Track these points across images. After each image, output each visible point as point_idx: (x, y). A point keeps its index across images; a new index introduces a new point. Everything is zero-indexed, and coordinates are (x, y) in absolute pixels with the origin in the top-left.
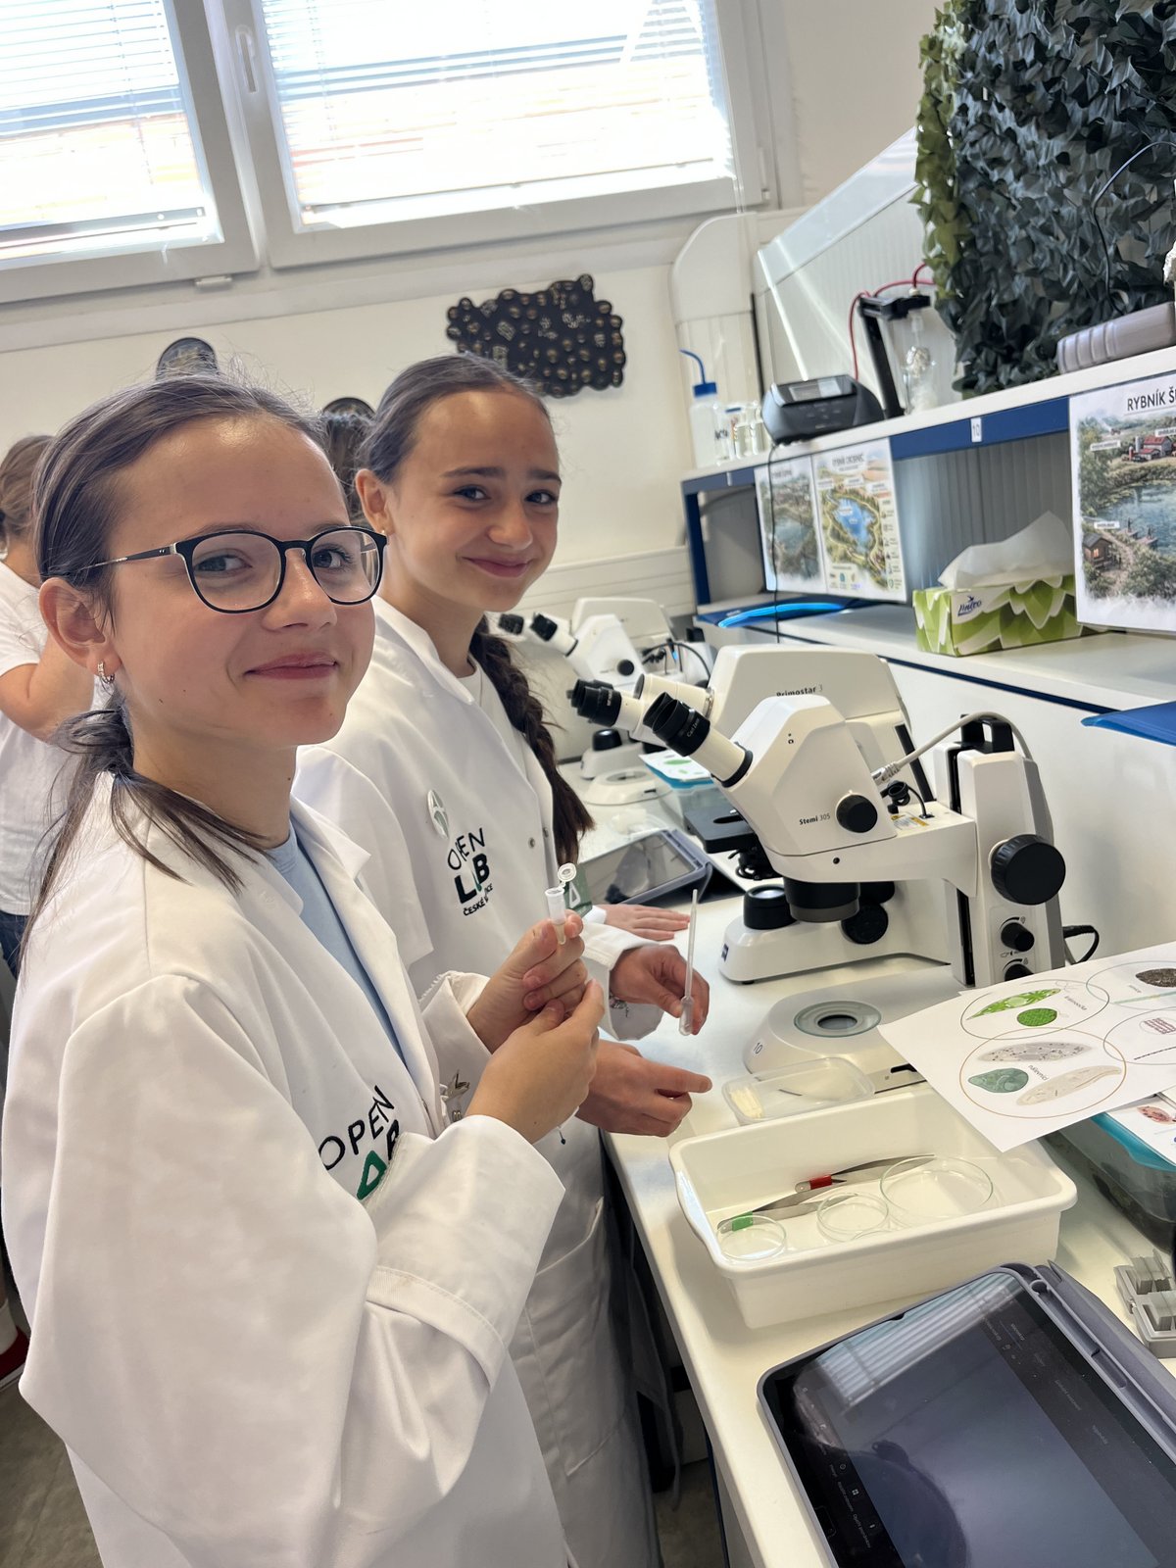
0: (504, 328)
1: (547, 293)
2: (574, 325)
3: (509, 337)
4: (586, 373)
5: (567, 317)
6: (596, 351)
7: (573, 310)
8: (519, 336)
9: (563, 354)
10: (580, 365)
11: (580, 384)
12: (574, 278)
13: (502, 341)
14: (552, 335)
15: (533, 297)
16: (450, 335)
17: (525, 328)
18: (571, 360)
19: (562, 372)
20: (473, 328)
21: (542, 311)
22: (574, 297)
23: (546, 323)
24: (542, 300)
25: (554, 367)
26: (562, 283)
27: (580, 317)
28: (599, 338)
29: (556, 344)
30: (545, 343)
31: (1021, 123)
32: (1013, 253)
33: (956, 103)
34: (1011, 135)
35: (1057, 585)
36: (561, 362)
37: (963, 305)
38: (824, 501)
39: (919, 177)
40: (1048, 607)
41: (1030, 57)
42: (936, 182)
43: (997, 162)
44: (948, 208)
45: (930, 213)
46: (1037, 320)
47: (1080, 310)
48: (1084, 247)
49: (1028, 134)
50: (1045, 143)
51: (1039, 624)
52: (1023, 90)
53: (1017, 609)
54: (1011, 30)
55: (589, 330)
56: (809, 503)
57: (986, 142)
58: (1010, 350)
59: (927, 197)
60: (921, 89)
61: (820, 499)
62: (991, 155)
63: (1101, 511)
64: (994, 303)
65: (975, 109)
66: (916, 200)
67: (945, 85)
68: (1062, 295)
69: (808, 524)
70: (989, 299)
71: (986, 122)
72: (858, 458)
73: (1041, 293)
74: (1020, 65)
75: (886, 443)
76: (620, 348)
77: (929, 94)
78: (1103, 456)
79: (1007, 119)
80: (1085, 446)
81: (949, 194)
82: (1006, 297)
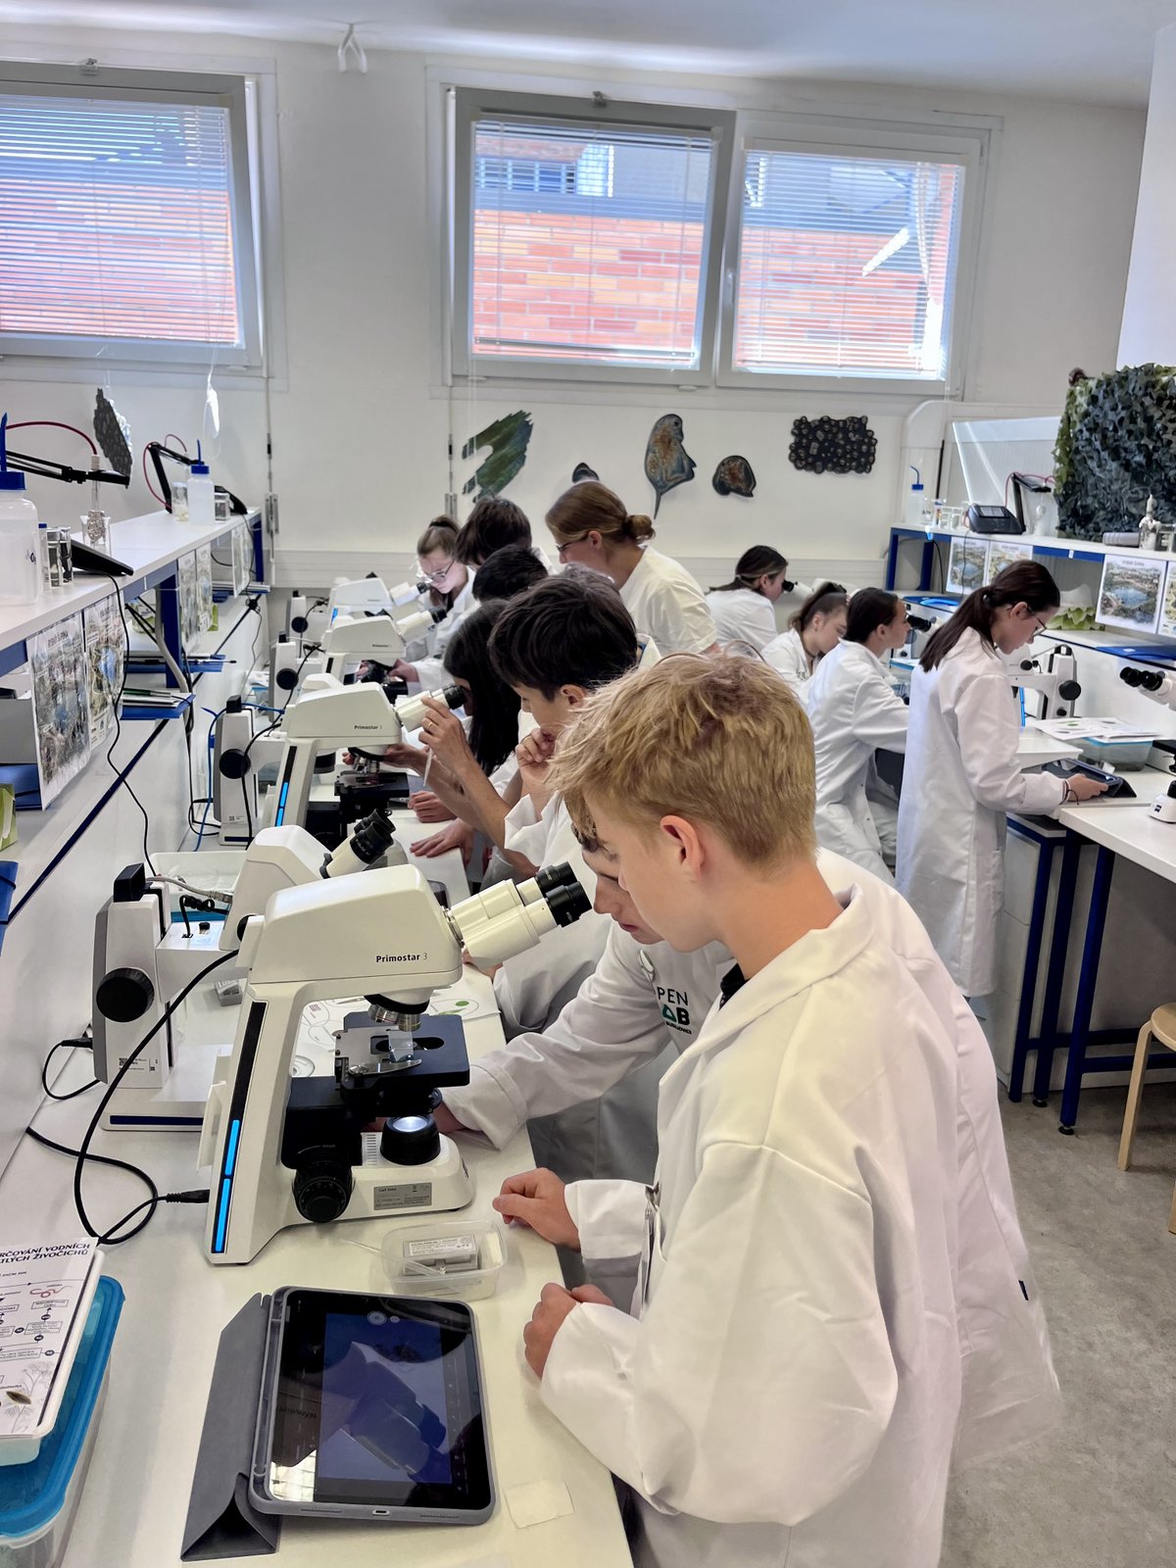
0: (820, 435)
1: (844, 421)
2: (854, 439)
3: (821, 439)
4: (854, 464)
5: (851, 435)
6: (861, 454)
7: (855, 431)
8: (825, 440)
9: (845, 453)
10: (852, 459)
11: (850, 469)
12: (859, 417)
13: (817, 440)
14: (842, 442)
15: (837, 422)
16: (793, 433)
17: (830, 436)
18: (848, 456)
19: (842, 461)
20: (805, 432)
21: (840, 429)
22: (857, 426)
23: (840, 436)
24: (841, 424)
25: (839, 458)
26: (853, 418)
27: (857, 436)
28: (864, 448)
29: (843, 447)
30: (838, 446)
31: (1103, 450)
32: (1089, 487)
33: (1078, 427)
34: (1098, 451)
35: (1084, 610)
36: (843, 456)
37: (1066, 496)
38: (993, 560)
39: (1057, 444)
40: (1080, 617)
41: (1111, 428)
42: (1063, 448)
43: (1092, 458)
44: (1066, 460)
45: (1059, 460)
46: (1093, 513)
47: (1110, 516)
48: (1116, 501)
49: (1105, 454)
50: (1110, 462)
51: (1076, 622)
52: (1105, 437)
53: (1070, 616)
54: (1106, 415)
55: (861, 443)
56: (984, 560)
57: (1088, 448)
58: (1081, 521)
59: (1058, 453)
60: (1064, 410)
61: (990, 559)
62: (1090, 454)
63: (1109, 590)
64: (1079, 503)
65: (1086, 434)
66: (1054, 453)
67: (1074, 415)
68: (1104, 509)
69: (981, 568)
70: (1076, 501)
71: (1089, 441)
72: (1017, 549)
73: (1097, 506)
74: (1107, 429)
75: (1031, 548)
76: (873, 455)
77: (1067, 413)
78: (1113, 574)
79: (1097, 444)
80: (1108, 570)
81: (1067, 454)
82: (1084, 503)
